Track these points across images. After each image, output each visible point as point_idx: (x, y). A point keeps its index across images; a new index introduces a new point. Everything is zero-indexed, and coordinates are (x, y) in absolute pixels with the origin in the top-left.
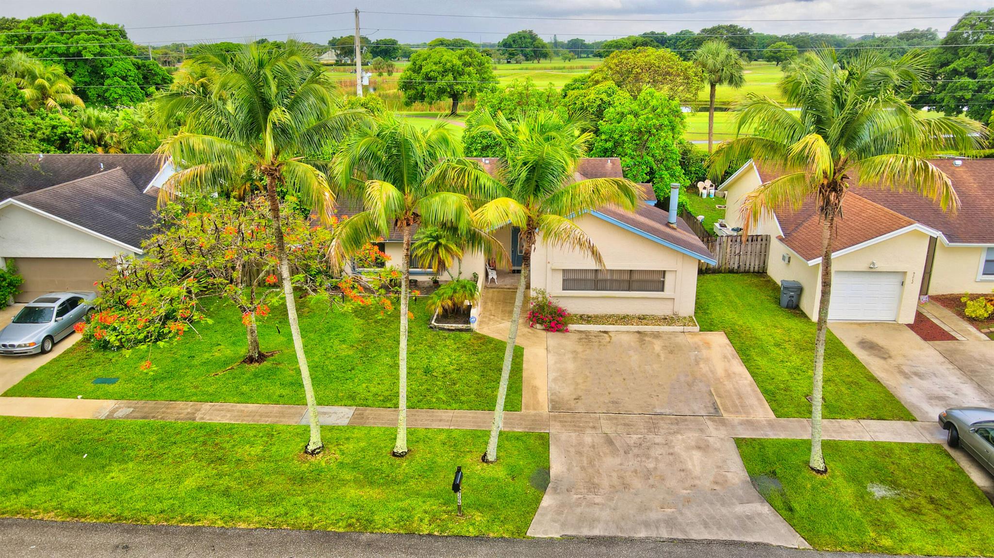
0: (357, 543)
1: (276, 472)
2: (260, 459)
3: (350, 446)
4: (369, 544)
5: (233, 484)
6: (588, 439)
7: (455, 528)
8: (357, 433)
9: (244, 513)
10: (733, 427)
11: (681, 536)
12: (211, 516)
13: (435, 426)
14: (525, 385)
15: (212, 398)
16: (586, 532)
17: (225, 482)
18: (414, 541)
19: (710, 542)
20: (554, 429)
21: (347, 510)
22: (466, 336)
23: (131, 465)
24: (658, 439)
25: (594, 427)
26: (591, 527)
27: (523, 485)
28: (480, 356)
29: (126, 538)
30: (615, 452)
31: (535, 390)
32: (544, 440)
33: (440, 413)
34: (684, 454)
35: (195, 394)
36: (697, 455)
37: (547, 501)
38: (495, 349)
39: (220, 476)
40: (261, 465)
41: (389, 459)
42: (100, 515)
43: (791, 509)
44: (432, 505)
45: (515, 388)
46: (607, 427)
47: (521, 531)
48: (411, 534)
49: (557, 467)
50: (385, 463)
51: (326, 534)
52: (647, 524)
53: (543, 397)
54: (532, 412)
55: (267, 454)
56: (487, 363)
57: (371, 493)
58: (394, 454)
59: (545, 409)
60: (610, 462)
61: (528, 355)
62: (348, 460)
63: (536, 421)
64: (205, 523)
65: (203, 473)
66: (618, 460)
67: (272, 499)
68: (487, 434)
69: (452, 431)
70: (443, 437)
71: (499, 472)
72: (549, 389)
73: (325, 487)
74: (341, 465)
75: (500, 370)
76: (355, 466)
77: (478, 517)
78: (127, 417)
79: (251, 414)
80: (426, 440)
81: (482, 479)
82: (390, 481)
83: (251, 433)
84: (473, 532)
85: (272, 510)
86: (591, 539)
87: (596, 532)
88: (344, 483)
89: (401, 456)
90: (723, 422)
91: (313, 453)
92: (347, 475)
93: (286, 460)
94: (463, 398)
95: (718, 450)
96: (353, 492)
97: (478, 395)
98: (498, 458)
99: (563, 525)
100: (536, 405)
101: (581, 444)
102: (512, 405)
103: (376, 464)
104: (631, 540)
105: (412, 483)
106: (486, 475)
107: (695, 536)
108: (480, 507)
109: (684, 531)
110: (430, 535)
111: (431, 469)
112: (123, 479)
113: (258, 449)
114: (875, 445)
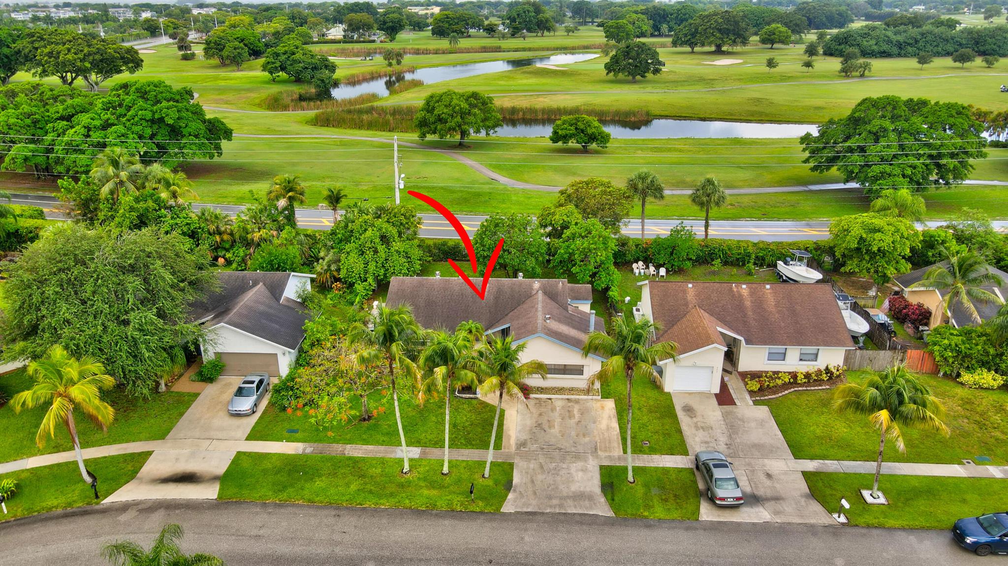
0: (431, 515)
1: (390, 482)
2: (382, 475)
3: (422, 469)
4: (436, 515)
5: (372, 488)
6: (532, 466)
7: (471, 508)
8: (424, 463)
9: (381, 501)
10: (601, 459)
11: (564, 512)
12: (368, 503)
13: (460, 458)
14: (504, 434)
15: (350, 442)
16: (525, 510)
17: (368, 487)
18: (455, 513)
19: (575, 514)
20: (516, 461)
21: (425, 500)
22: (474, 402)
23: (324, 478)
24: (564, 466)
25: (535, 459)
26: (527, 508)
27: (501, 488)
28: (482, 415)
29: (337, 512)
30: (543, 472)
31: (509, 437)
32: (511, 466)
33: (462, 451)
34: (574, 474)
35: (340, 440)
36: (580, 474)
37: (510, 496)
38: (490, 411)
39: (366, 484)
40: (383, 479)
41: (440, 477)
42: (321, 502)
43: (613, 500)
44: (461, 498)
45: (499, 437)
46: (542, 459)
47: (498, 509)
48: (453, 511)
49: (516, 480)
50: (439, 477)
51: (418, 510)
52: (551, 507)
53: (513, 442)
54: (507, 450)
55: (384, 473)
56: (485, 420)
57: (434, 492)
58: (442, 474)
59: (513, 448)
60: (540, 477)
61: (507, 414)
62: (421, 476)
63: (509, 455)
64: (367, 506)
65: (357, 483)
66: (544, 477)
67: (392, 495)
68: (485, 462)
69: (468, 461)
70: (464, 464)
71: (490, 483)
72: (517, 437)
73: (413, 490)
74: (419, 479)
75: (492, 425)
76: (425, 479)
77: (481, 504)
78: (312, 452)
79: (371, 451)
80: (456, 466)
81: (482, 486)
82: (442, 487)
83: (374, 462)
84: (478, 510)
85: (393, 500)
86: (526, 513)
87: (529, 510)
88: (421, 487)
89: (445, 475)
90: (597, 457)
91: (406, 473)
92: (422, 484)
93: (394, 476)
94: (473, 443)
95: (591, 472)
96: (426, 492)
97: (481, 441)
98: (490, 476)
99: (516, 507)
100: (509, 446)
101: (528, 468)
102: (498, 446)
103: (435, 478)
104: (543, 513)
105: (451, 488)
106: (484, 484)
107: (569, 512)
108: (482, 498)
109: (565, 510)
110: (461, 511)
111: (459, 481)
112: (322, 485)
113: (379, 471)
114: (663, 469)
